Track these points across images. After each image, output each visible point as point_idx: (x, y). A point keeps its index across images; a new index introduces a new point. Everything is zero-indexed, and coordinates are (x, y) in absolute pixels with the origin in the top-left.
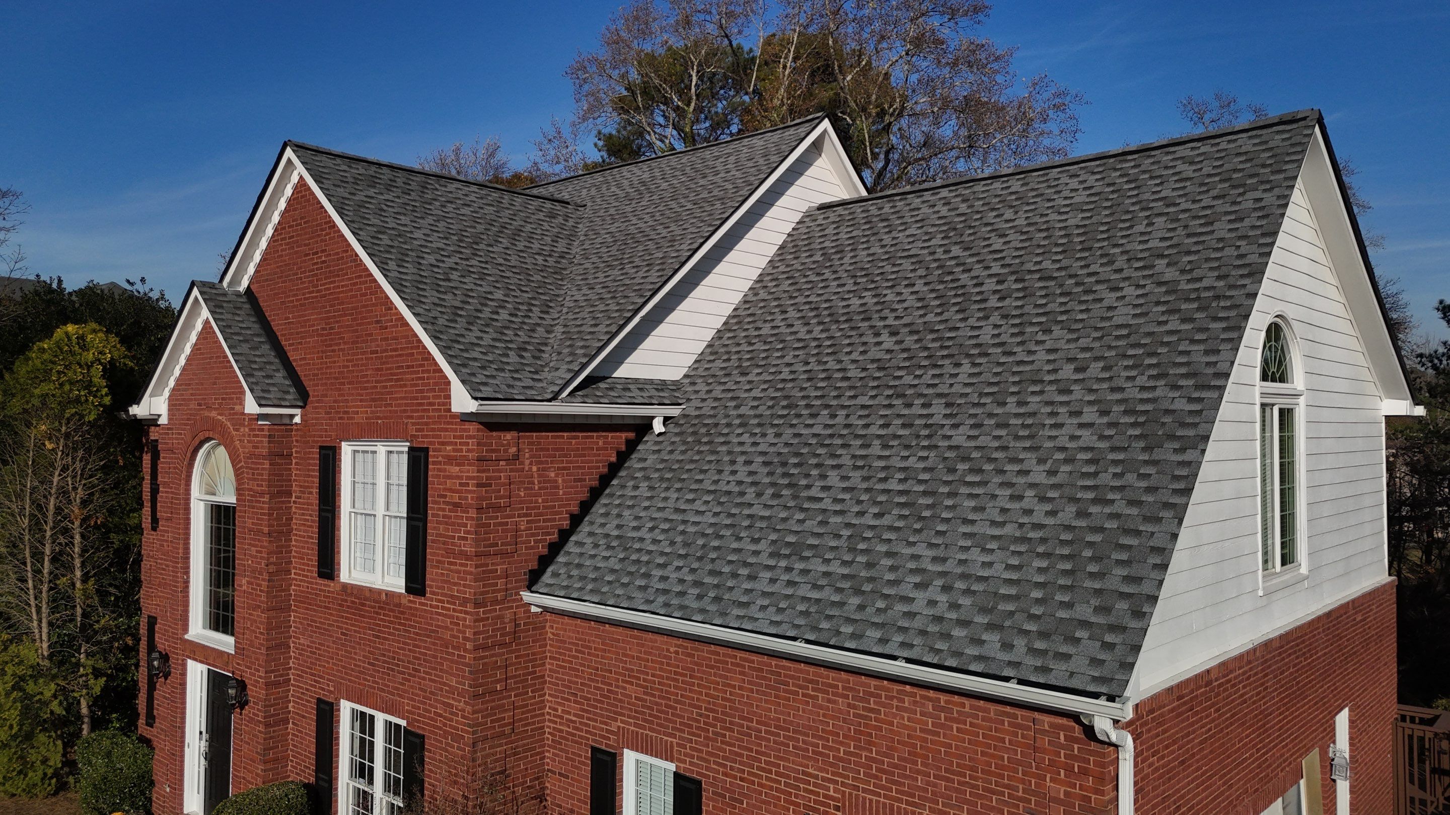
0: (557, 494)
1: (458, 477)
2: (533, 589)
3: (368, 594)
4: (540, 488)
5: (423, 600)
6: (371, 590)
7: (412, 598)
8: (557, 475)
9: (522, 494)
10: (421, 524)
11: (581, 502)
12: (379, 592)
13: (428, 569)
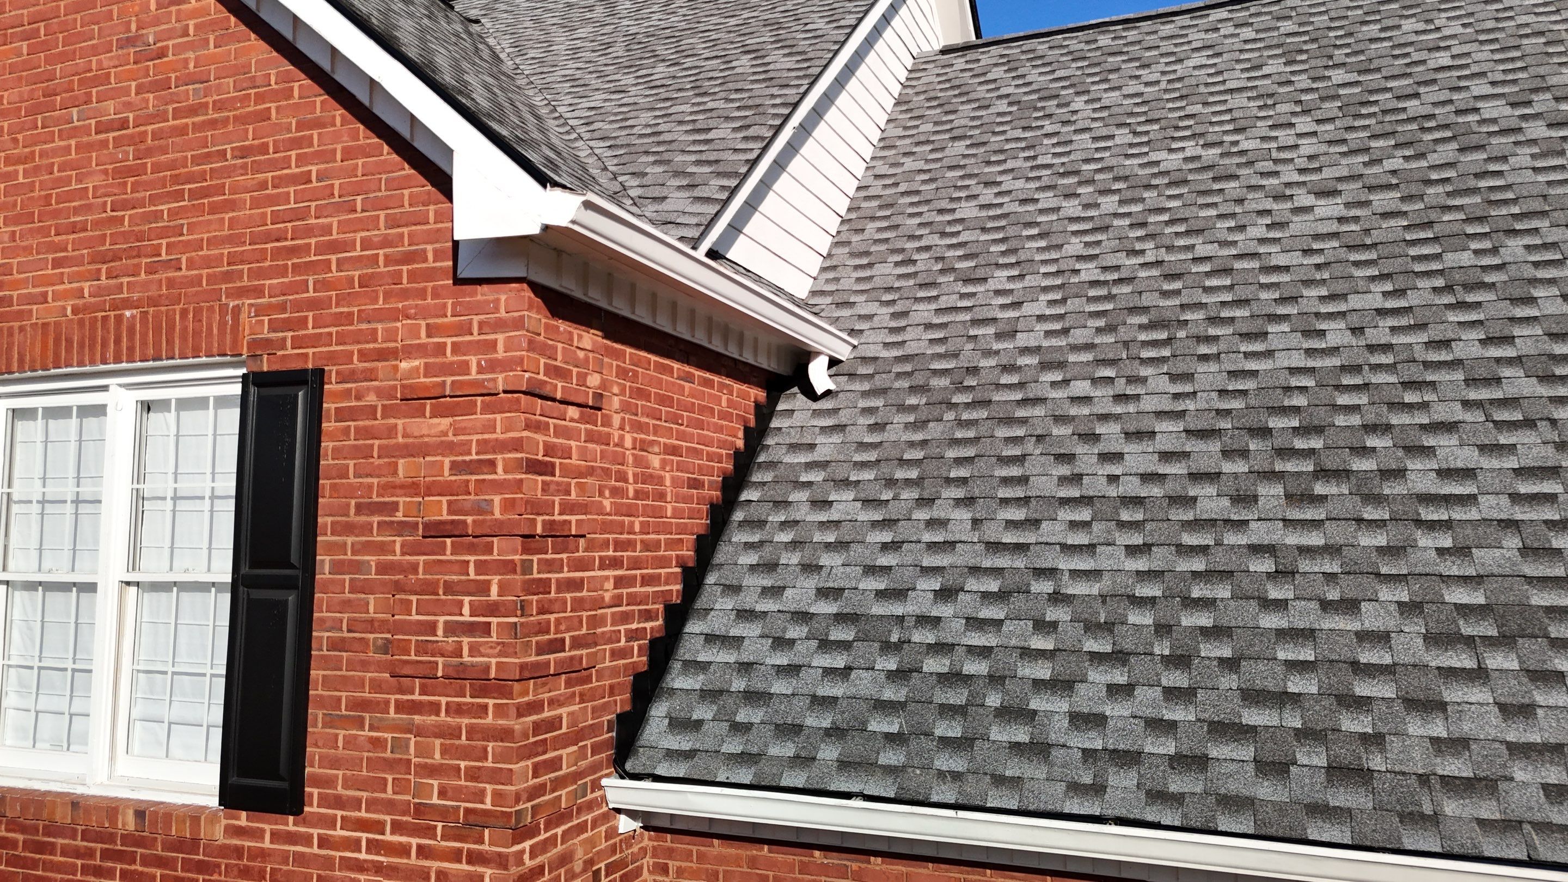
0: (658, 513)
1: (449, 448)
2: (628, 766)
3: (63, 816)
4: (638, 495)
5: (290, 824)
6: (75, 803)
7: (243, 819)
8: (664, 463)
9: (607, 503)
10: (292, 598)
11: (700, 537)
12: (112, 808)
13: (316, 728)
